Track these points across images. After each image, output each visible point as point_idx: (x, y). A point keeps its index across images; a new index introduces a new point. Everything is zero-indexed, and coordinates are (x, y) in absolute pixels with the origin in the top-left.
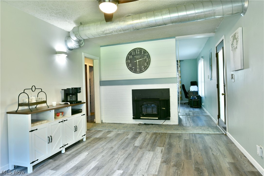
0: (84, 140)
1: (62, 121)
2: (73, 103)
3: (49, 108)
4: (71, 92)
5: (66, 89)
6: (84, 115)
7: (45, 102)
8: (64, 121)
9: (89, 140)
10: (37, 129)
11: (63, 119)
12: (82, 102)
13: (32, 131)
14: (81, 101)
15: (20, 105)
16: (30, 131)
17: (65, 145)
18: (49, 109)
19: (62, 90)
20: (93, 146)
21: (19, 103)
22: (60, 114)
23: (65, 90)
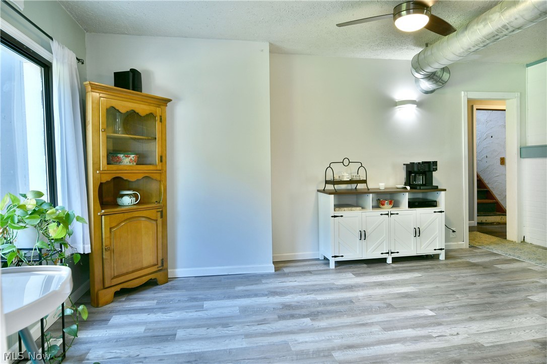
0: (440, 258)
1: (388, 214)
2: (418, 188)
3: (370, 191)
4: (416, 169)
5: (409, 163)
6: (441, 212)
7: (365, 182)
8: (391, 214)
9: (449, 262)
10: (342, 216)
11: (389, 210)
12: (439, 188)
13: (335, 217)
14: (437, 187)
15: (327, 182)
16: (332, 217)
17: (392, 253)
18: (368, 192)
19: (404, 164)
20: (443, 271)
21: (327, 180)
22: (385, 202)
23: (407, 165)
